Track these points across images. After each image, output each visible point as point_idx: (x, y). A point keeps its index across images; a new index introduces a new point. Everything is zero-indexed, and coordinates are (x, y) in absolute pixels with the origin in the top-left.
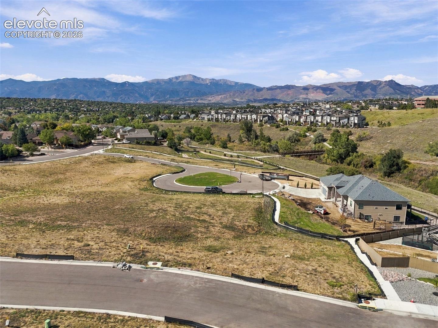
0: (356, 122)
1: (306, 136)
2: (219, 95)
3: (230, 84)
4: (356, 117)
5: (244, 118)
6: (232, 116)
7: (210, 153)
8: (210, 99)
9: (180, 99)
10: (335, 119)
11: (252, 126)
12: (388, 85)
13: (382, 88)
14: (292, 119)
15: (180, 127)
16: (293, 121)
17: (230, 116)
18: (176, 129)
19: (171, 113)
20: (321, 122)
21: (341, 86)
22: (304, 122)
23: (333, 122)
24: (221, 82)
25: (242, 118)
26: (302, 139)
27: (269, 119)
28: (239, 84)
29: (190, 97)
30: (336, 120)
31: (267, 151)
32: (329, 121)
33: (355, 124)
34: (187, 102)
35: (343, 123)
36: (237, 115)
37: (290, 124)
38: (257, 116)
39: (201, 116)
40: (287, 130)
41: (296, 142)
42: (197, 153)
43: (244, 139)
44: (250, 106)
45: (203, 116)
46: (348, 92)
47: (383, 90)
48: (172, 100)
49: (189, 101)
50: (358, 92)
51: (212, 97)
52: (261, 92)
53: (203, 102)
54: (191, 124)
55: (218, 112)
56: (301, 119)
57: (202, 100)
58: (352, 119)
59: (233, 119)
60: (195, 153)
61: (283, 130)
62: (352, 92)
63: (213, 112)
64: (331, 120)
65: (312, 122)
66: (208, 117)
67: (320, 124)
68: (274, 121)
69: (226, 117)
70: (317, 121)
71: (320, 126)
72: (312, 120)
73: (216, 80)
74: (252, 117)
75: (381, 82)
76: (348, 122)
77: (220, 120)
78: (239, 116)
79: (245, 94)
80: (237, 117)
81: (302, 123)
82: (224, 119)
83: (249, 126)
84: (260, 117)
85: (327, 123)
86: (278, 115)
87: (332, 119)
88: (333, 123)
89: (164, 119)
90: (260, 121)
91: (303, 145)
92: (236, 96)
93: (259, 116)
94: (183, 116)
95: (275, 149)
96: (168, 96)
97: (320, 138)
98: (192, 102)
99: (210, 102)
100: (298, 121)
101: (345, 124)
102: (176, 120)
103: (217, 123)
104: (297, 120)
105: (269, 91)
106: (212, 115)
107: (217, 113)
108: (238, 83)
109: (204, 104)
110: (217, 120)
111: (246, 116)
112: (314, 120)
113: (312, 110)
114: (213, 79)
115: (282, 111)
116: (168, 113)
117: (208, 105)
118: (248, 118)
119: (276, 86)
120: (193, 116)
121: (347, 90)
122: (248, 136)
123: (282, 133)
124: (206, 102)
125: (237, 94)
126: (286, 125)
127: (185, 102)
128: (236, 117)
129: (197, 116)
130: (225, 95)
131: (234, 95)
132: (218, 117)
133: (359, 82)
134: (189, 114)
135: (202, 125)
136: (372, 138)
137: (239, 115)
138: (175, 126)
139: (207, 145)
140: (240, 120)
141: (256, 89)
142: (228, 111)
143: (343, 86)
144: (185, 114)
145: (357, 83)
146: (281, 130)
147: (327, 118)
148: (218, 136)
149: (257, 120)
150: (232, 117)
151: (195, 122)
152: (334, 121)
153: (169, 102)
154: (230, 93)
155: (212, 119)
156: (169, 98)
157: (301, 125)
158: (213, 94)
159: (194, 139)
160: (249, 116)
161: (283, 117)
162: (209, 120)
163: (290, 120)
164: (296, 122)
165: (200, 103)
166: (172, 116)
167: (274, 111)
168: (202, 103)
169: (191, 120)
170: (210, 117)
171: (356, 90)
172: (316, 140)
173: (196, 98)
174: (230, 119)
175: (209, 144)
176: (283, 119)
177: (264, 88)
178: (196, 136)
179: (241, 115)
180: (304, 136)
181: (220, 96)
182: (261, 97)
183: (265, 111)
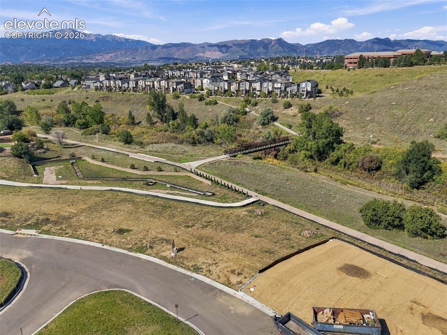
0: (309, 89)
1: (246, 113)
2: (108, 53)
3: (120, 41)
4: (308, 83)
5: (150, 85)
6: (131, 82)
7: (103, 161)
8: (97, 57)
9: (59, 58)
10: (279, 85)
11: (164, 99)
12: (278, 43)
13: (273, 46)
14: (218, 87)
15: (52, 101)
16: (220, 89)
17: (128, 83)
18: (46, 105)
19: (42, 78)
20: (260, 91)
21: (236, 44)
22: (236, 91)
23: (276, 90)
24: (108, 38)
25: (146, 85)
26: (242, 118)
27: (186, 88)
28: (130, 41)
29: (73, 56)
30: (281, 88)
31: (197, 142)
32: (270, 89)
33: (308, 92)
34: (69, 61)
35: (291, 91)
36: (139, 82)
37: (217, 95)
38: (168, 83)
39: (84, 83)
40: (216, 103)
41: (235, 123)
42: (78, 161)
43: (155, 120)
44: (149, 66)
45: (88, 83)
46: (243, 50)
47: (274, 48)
48: (50, 59)
49: (71, 61)
50: (252, 50)
51: (99, 56)
52: (156, 50)
53: (90, 61)
54: (69, 96)
55: (109, 76)
56: (232, 87)
57: (88, 59)
58: (303, 85)
59: (134, 88)
60: (73, 164)
61: (210, 103)
62: (246, 50)
63: (102, 78)
64: (273, 87)
65: (247, 92)
66: (96, 84)
67: (258, 93)
68: (193, 90)
69: (122, 85)
70: (254, 89)
71: (259, 96)
72: (248, 88)
73: (102, 36)
74: (161, 84)
75: (271, 40)
76: (298, 90)
77: (114, 89)
78: (141, 83)
79: (138, 52)
80: (139, 84)
81: (234, 93)
82: (120, 88)
83: (161, 99)
84: (172, 85)
85: (269, 92)
86: (195, 81)
87: (276, 86)
88: (277, 92)
89: (28, 88)
90: (173, 90)
91: (245, 127)
92: (128, 54)
93: (171, 83)
94: (58, 83)
95: (209, 138)
96: (44, 55)
97: (269, 116)
98: (76, 61)
99: (98, 62)
100: (227, 90)
101: (294, 93)
102: (48, 90)
103: (110, 94)
104: (226, 88)
105: (164, 49)
106: (101, 82)
107: (108, 78)
108: (130, 39)
109: (91, 63)
110: (109, 89)
111: (151, 84)
112: (250, 87)
113: (230, 72)
114: (99, 35)
115: (195, 74)
116: (37, 78)
117: (97, 65)
118: (155, 86)
119: (171, 44)
120: (73, 82)
121: (242, 49)
122: (161, 114)
123: (210, 108)
124: (93, 62)
125: (129, 53)
126: (212, 95)
127: (67, 62)
128: (137, 83)
129: (79, 83)
130: (115, 54)
131: (126, 53)
132: (110, 84)
133: (252, 40)
134: (69, 79)
135: (87, 98)
136: (341, 114)
137: (141, 81)
138: (44, 100)
139: (97, 135)
140: (144, 89)
141: (150, 47)
142: (123, 76)
143: (238, 44)
144: (61, 79)
145: (250, 41)
146: (207, 104)
147: (268, 85)
148: (113, 115)
149: (168, 88)
150: (132, 84)
151: (75, 92)
152: (278, 88)
153: (45, 62)
154: (121, 51)
155: (101, 87)
156: (46, 57)
157: (232, 96)
158: (101, 53)
159: (74, 124)
160: (155, 83)
161: (202, 83)
162: (97, 89)
163: (216, 88)
164: (225, 91)
165: (86, 63)
166: (43, 82)
167: (185, 74)
168: (89, 63)
169: (69, 89)
170: (98, 84)
171: (250, 48)
172: (264, 120)
173: (80, 57)
174: (129, 87)
175: (100, 133)
176: (202, 85)
177: (159, 45)
178: (76, 119)
179: (145, 82)
180: (242, 112)
181: (110, 55)
182: (157, 56)
183: (173, 74)
